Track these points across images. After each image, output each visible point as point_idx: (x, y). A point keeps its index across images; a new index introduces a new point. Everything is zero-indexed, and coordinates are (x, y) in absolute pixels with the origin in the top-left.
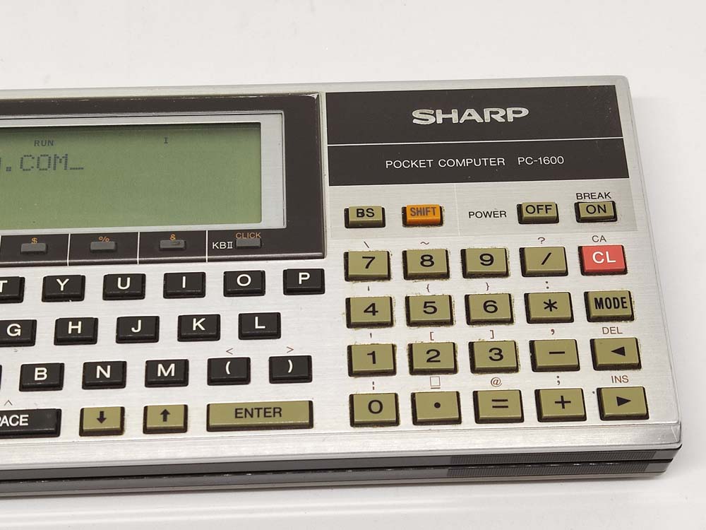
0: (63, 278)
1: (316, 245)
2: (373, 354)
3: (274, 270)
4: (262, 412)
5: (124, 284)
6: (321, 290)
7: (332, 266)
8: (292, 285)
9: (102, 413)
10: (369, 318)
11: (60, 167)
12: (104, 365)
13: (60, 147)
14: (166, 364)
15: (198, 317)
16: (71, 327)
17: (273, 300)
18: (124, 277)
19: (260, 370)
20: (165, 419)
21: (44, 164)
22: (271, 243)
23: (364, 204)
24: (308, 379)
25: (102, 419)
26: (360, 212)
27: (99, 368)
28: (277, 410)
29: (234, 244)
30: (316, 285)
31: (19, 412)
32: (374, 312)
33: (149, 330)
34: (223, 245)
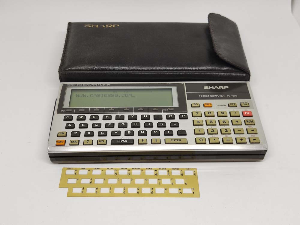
0: (133, 115)
1: (185, 110)
2: (200, 130)
3: (177, 115)
4: (177, 140)
5: (145, 116)
6: (187, 119)
7: (189, 114)
8: (181, 117)
9: (143, 140)
10: (198, 124)
11: (130, 96)
12: (143, 131)
13: (130, 93)
14: (156, 131)
15: (162, 123)
16: (135, 124)
17: (177, 120)
18: (145, 115)
19: (175, 133)
20: (156, 141)
21: (127, 96)
22: (176, 110)
23: (195, 103)
24: (186, 135)
25: (143, 141)
26: (195, 104)
27: (141, 132)
28: (180, 140)
29: (168, 110)
30: (186, 118)
31: (125, 139)
32: (199, 122)
33: (151, 125)
34: (166, 110)
